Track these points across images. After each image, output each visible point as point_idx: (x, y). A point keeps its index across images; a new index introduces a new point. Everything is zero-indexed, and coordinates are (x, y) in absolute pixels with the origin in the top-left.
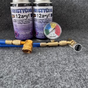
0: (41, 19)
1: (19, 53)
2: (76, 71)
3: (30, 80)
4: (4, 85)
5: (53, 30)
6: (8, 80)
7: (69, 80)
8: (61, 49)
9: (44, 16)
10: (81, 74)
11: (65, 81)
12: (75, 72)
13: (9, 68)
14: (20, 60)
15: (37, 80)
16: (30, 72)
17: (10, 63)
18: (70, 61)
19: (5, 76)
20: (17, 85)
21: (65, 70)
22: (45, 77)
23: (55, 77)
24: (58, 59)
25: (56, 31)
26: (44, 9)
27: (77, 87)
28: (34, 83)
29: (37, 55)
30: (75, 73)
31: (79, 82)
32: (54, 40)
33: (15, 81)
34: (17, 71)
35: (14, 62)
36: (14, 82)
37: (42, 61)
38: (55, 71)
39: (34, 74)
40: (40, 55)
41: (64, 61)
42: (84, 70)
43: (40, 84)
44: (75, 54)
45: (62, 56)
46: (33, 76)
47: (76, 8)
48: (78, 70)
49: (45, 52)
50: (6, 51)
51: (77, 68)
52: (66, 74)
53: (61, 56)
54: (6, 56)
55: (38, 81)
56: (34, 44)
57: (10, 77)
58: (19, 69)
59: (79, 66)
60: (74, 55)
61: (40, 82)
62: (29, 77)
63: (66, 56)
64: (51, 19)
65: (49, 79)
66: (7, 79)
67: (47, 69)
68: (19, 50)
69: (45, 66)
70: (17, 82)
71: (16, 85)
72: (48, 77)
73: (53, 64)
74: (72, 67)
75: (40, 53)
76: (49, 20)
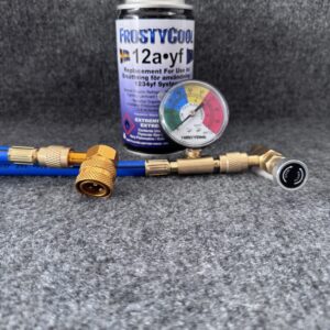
0: (148, 71)
1: (61, 197)
2: (283, 256)
3: (106, 288)
4: (5, 303)
5: (196, 110)
6: (18, 287)
7: (257, 286)
8: (227, 184)
9: (160, 58)
10: (305, 267)
11: (244, 290)
12: (280, 259)
13: (24, 247)
14: (68, 219)
15: (135, 286)
16: (107, 260)
17: (28, 228)
18: (261, 224)
19: (9, 272)
20: (56, 302)
21: (243, 255)
22: (166, 277)
23: (203, 277)
24: (215, 216)
25: (207, 115)
26: (160, 31)
27: (290, 309)
28: (122, 298)
29: (132, 205)
30: (279, 264)
31: (294, 294)
32: (198, 152)
33: (46, 289)
34: (56, 258)
35: (42, 227)
36: (43, 293)
37: (153, 222)
38: (204, 255)
39: (121, 267)
40: (144, 203)
41: (237, 223)
42: (316, 254)
43: (146, 302)
44: (280, 199)
45: (231, 208)
46: (116, 276)
47: (283, 35)
48: (292, 254)
49: (164, 194)
50: (9, 191)
51: (287, 246)
52: (244, 267)
53: (228, 207)
54: (10, 206)
55: (136, 292)
56: (120, 165)
57: (26, 277)
58: (62, 251)
59: (294, 241)
60: (279, 203)
61: (146, 294)
62: (101, 279)
63: (245, 209)
64: (188, 70)
65: (181, 282)
66: (15, 283)
67: (171, 249)
68: (61, 188)
69: (166, 242)
70: (54, 294)
71: (51, 302)
72: (178, 277)
73: (197, 233)
74: (268, 243)
75: (143, 197)
76: (179, 74)
